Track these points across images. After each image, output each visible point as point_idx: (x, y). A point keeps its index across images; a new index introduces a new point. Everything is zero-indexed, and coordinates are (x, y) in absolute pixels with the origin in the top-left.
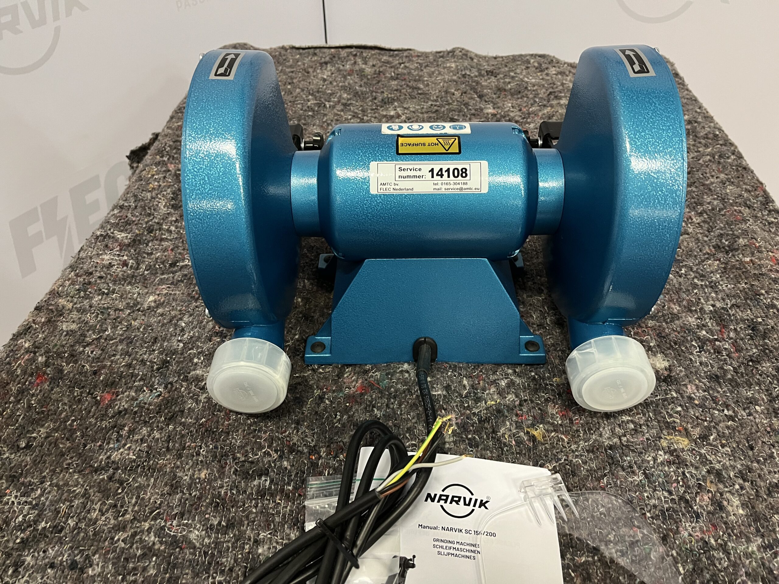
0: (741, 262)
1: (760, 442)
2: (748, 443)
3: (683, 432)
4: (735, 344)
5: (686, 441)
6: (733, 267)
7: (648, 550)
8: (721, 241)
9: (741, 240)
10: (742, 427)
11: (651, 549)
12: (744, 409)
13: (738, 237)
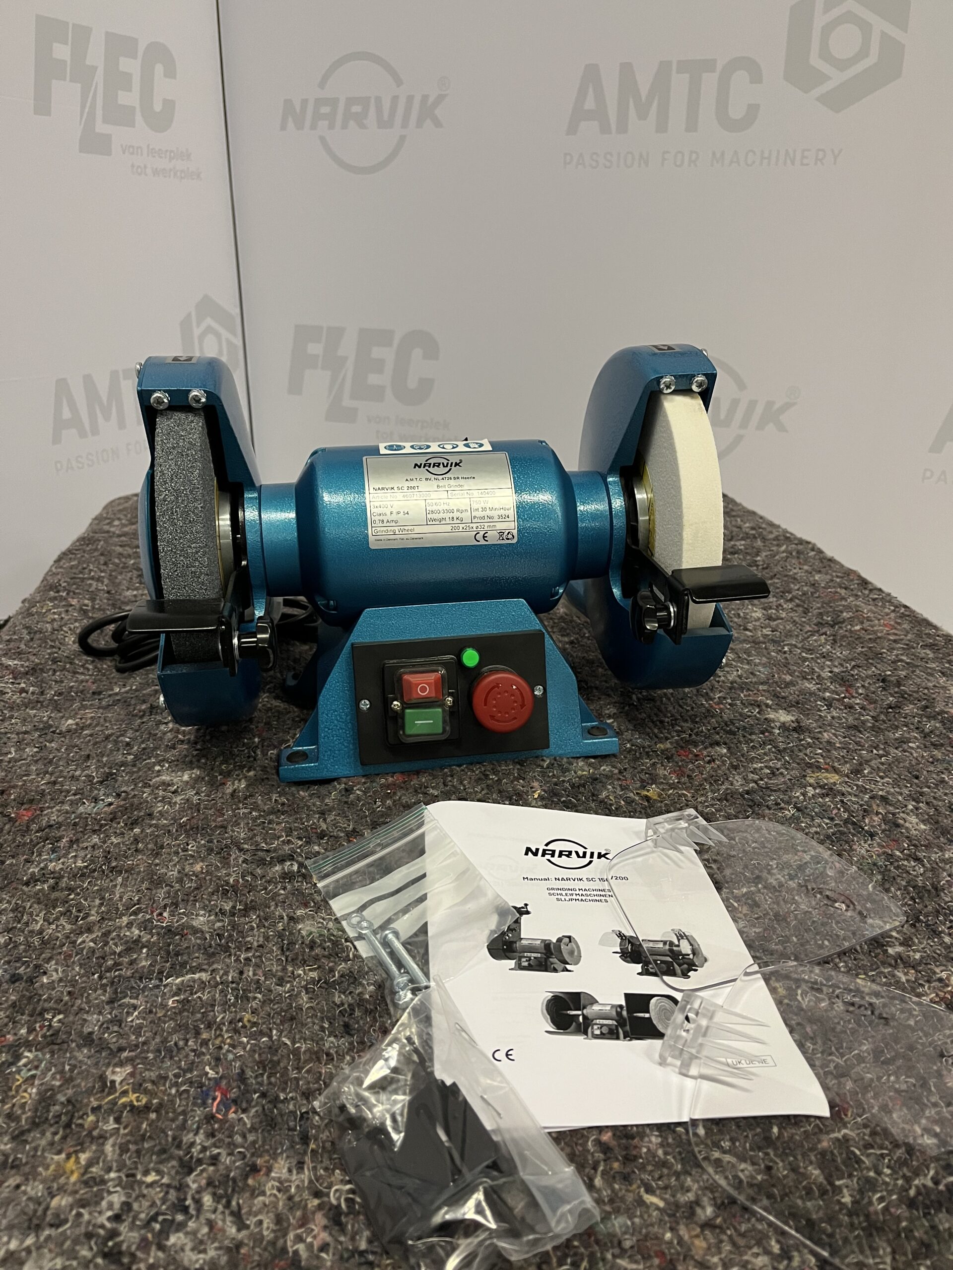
0: (851, 631)
1: (925, 772)
2: (910, 773)
3: (830, 769)
4: (866, 697)
5: (837, 777)
6: (844, 636)
7: (822, 869)
8: (822, 618)
9: (845, 614)
10: (899, 763)
11: (825, 867)
12: (896, 748)
13: (842, 612)
